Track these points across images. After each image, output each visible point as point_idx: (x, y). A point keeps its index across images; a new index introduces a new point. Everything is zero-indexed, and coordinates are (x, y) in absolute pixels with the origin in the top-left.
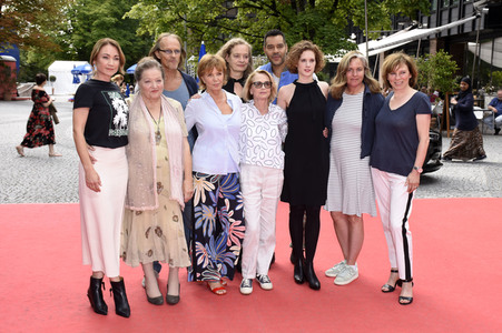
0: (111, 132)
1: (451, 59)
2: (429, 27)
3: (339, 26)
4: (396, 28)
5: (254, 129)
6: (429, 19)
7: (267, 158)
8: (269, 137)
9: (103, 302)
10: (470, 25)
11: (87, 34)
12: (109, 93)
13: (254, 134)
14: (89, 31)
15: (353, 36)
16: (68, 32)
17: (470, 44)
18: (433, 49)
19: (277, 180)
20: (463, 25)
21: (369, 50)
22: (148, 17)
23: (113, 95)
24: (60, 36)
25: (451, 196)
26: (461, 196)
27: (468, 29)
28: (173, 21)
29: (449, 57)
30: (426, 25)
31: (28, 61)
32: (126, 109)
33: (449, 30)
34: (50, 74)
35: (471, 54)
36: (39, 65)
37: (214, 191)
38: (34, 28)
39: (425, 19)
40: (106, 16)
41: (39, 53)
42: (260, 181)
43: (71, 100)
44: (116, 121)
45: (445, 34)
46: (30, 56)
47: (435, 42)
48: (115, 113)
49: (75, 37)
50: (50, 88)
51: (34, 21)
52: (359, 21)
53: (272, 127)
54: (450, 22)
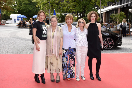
0: (43, 36)
1: (125, 14)
2: (118, 5)
3: (93, 5)
4: (108, 5)
5: (79, 36)
6: (118, 3)
7: (83, 44)
8: (84, 38)
9: (39, 80)
10: (130, 4)
11: (21, 6)
12: (42, 25)
13: (79, 37)
14: (21, 5)
15: (96, 7)
16: (15, 6)
17: (129, 10)
18: (119, 11)
19: (86, 50)
20: (128, 4)
21: (101, 12)
22: (39, 2)
23: (43, 26)
24: (13, 7)
25: (125, 53)
26: (128, 53)
27: (129, 5)
28: (46, 3)
29: (124, 14)
30: (117, 4)
31: (4, 14)
32: (46, 29)
33: (124, 6)
34: (10, 18)
35: (130, 13)
36: (7, 15)
37: (66, 53)
38: (6, 4)
39: (117, 3)
40: (26, 1)
41: (7, 11)
42: (81, 50)
43: (17, 25)
44: (44, 33)
45: (122, 7)
46: (4, 12)
47: (119, 9)
48: (43, 31)
49: (17, 7)
50: (10, 22)
51: (6, 2)
52: (98, 3)
53: (84, 35)
54: (124, 4)
